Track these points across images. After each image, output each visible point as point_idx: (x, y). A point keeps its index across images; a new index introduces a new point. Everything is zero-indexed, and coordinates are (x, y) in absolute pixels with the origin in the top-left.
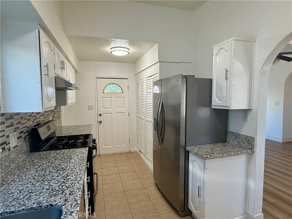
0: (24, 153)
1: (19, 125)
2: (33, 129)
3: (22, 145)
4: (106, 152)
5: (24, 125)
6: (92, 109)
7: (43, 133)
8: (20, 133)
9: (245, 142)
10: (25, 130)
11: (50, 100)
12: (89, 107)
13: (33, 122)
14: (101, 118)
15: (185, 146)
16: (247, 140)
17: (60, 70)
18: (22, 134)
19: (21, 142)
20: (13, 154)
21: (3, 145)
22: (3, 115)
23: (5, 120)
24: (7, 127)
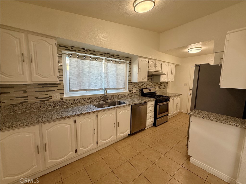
2: (142, 89)
7: (145, 91)
11: (143, 79)
13: (144, 87)
17: (153, 68)
20: (133, 94)
21: (130, 91)
22: (131, 83)
23: (132, 84)
24: (132, 86)
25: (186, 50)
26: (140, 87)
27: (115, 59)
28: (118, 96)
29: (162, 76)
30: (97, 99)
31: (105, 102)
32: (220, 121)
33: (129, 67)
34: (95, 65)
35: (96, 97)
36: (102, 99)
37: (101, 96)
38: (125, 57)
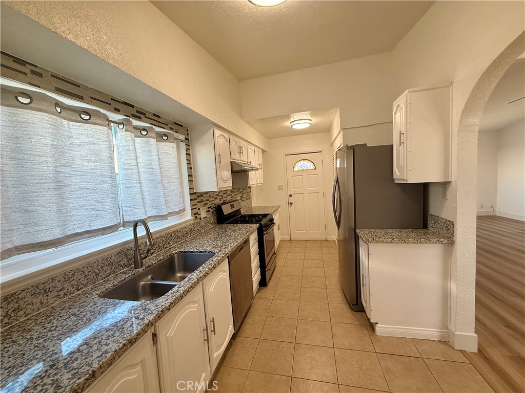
0: (212, 224)
1: (208, 202)
2: (218, 205)
3: (210, 217)
4: (298, 238)
5: (212, 202)
6: (282, 189)
7: (227, 210)
8: (209, 208)
9: (444, 228)
10: (213, 206)
11: (225, 182)
12: (279, 187)
13: (220, 200)
14: (291, 200)
15: (355, 228)
16: (446, 225)
17: (238, 155)
18: (210, 209)
19: (209, 215)
20: (203, 222)
21: (196, 215)
22: (195, 193)
23: (197, 197)
24: (198, 202)
25: (287, 124)
26: (214, 202)
27: (151, 124)
28: (171, 236)
29: (250, 172)
30: (105, 268)
31: (140, 270)
32: (419, 241)
33: (187, 151)
34: (84, 139)
35: (100, 260)
36: (125, 261)
37: (117, 250)
38: (176, 123)
